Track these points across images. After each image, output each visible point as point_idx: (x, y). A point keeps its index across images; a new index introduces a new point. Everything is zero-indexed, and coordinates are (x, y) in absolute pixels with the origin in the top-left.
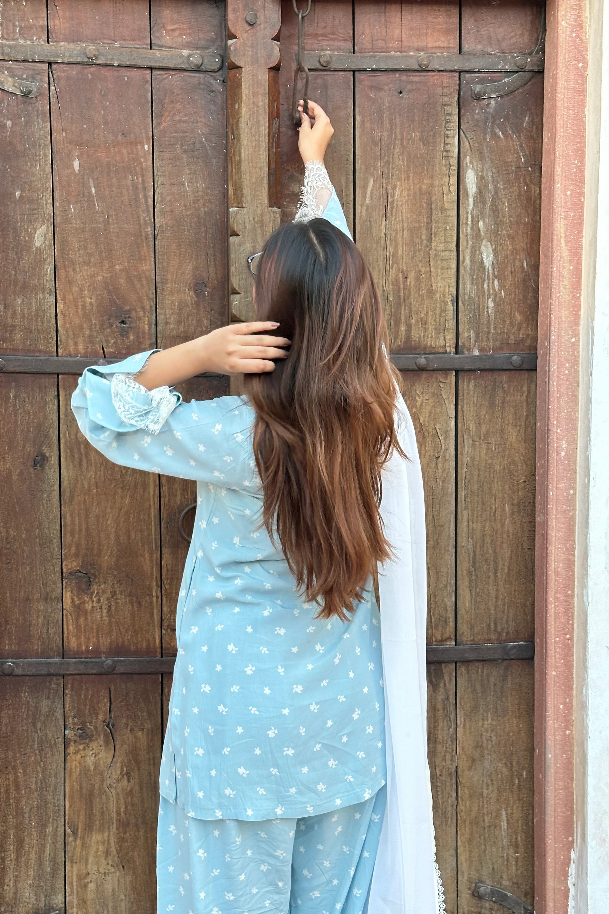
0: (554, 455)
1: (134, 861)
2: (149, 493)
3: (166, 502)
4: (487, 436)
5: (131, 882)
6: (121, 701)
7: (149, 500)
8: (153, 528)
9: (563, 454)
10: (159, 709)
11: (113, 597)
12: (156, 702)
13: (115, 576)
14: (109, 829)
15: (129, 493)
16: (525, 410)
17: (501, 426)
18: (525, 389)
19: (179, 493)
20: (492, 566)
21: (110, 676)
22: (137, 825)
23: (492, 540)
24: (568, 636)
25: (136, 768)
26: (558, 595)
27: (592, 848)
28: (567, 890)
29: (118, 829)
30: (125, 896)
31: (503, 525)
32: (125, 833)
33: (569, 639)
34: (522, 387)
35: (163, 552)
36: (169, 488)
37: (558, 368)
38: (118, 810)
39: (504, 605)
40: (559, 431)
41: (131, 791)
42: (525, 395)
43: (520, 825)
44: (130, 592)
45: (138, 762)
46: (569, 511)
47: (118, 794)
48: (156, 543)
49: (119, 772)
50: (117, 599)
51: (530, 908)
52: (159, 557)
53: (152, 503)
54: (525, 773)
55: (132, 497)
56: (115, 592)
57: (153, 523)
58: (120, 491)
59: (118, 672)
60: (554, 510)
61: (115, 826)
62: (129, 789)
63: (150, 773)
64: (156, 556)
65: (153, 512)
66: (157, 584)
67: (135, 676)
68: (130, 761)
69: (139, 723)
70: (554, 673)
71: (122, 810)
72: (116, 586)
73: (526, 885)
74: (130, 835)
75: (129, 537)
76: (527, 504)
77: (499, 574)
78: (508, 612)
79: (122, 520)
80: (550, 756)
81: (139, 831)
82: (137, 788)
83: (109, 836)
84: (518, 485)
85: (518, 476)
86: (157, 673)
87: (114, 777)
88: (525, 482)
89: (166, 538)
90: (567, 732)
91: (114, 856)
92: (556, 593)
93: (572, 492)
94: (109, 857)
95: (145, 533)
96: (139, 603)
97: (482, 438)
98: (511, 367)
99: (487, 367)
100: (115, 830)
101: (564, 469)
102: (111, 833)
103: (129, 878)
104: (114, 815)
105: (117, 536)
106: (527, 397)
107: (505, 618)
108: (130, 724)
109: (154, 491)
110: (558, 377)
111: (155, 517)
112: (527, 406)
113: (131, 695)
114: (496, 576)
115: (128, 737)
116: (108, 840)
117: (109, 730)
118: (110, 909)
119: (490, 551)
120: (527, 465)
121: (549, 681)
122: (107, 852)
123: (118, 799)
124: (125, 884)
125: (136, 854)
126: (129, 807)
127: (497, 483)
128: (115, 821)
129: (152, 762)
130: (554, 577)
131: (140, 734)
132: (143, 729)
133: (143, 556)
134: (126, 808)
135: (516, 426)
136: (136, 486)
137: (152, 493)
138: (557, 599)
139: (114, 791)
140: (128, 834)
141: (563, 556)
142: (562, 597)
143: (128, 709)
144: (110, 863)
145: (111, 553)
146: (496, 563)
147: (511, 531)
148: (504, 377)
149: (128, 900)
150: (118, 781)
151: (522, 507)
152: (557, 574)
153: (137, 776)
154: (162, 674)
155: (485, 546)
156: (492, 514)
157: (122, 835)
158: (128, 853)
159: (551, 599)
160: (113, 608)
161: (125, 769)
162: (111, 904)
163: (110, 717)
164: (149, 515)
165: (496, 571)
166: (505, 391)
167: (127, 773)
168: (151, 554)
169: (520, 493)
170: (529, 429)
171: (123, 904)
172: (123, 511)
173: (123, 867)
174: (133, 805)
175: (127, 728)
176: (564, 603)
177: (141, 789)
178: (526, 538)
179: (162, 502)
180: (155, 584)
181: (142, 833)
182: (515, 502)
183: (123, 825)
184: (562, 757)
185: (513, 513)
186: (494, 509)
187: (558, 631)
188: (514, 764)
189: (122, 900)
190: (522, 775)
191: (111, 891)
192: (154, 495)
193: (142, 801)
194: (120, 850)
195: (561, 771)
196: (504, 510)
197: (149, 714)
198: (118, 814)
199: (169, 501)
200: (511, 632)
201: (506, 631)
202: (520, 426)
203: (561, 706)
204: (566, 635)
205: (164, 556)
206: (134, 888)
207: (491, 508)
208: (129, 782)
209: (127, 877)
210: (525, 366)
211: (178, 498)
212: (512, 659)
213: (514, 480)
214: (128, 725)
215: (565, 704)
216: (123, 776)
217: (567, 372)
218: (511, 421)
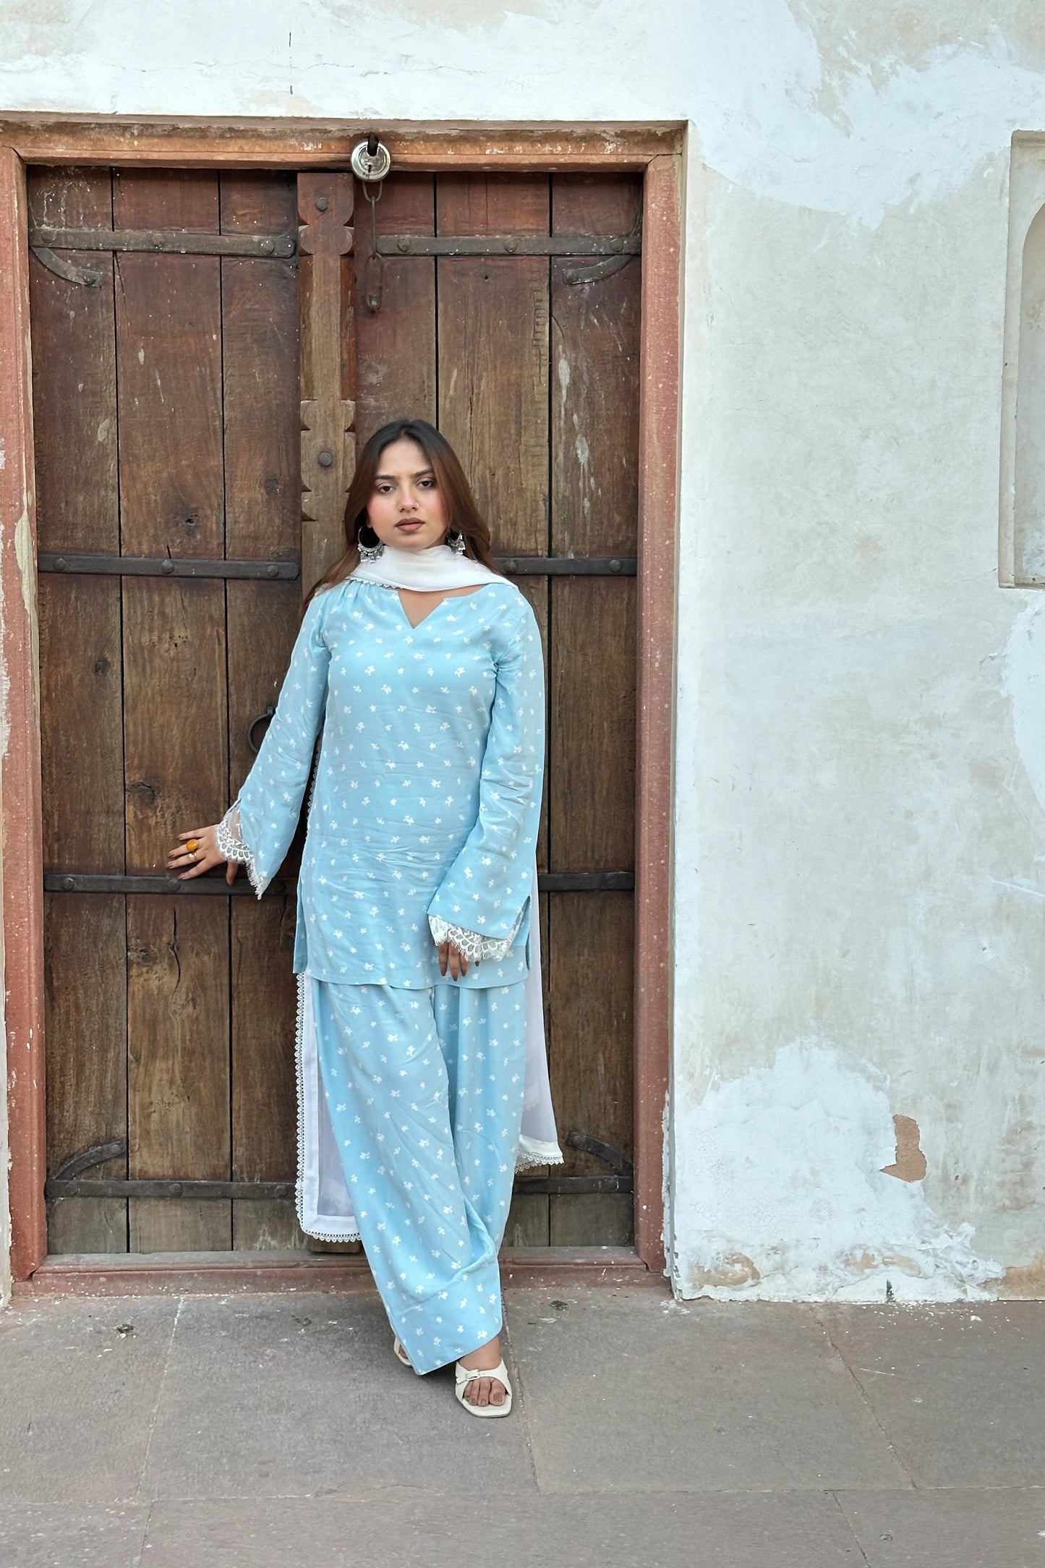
0: (648, 666)
1: (200, 1092)
2: (217, 702)
3: (235, 713)
4: (583, 647)
5: (197, 1114)
6: (186, 923)
7: (217, 709)
8: (221, 740)
9: (657, 665)
10: (227, 933)
11: (178, 812)
12: (223, 926)
13: (180, 790)
14: (174, 1057)
15: (195, 703)
16: (625, 619)
17: (599, 636)
18: (625, 596)
19: (248, 703)
20: (588, 788)
21: (174, 896)
22: (203, 1055)
23: (589, 760)
24: (663, 862)
25: (202, 995)
26: (653, 817)
27: (679, 1083)
28: (662, 1135)
29: (182, 1057)
30: (191, 1129)
31: (601, 744)
32: (190, 1062)
33: (663, 865)
34: (622, 593)
35: (231, 766)
36: (238, 698)
37: (651, 572)
38: (184, 1036)
39: (602, 831)
40: (652, 640)
41: (197, 1018)
42: (625, 602)
43: (619, 1071)
44: (196, 807)
45: (204, 989)
46: (664, 726)
47: (183, 1021)
48: (223, 756)
49: (184, 998)
50: (182, 814)
51: (630, 1161)
52: (227, 770)
53: (219, 713)
54: (624, 1015)
55: (199, 707)
56: (180, 807)
57: (221, 735)
58: (185, 699)
59: (182, 892)
60: (648, 725)
61: (180, 1053)
62: (194, 1015)
63: (217, 999)
64: (224, 769)
65: (221, 723)
66: (224, 800)
67: (201, 897)
68: (196, 988)
69: (205, 946)
70: (647, 901)
71: (188, 1038)
72: (181, 801)
73: (626, 1136)
74: (196, 1064)
75: (195, 749)
76: (627, 722)
77: (596, 797)
78: (607, 839)
79: (188, 730)
80: (643, 990)
81: (205, 1061)
82: (203, 1016)
83: (173, 1064)
84: (618, 700)
85: (618, 691)
86: (225, 894)
87: (179, 1002)
88: (625, 697)
89: (235, 750)
90: (662, 965)
91: (179, 1086)
92: (650, 815)
93: (666, 706)
94: (173, 1087)
95: (213, 744)
96: (206, 819)
97: (578, 649)
98: (609, 572)
99: (583, 572)
100: (179, 1058)
101: (659, 681)
102: (176, 1061)
103: (194, 1110)
104: (179, 1043)
105: (183, 747)
106: (627, 605)
107: (604, 845)
108: (197, 947)
109: (222, 701)
110: (652, 582)
111: (222, 729)
112: (628, 614)
113: (197, 916)
114: (593, 800)
115: (193, 959)
116: (173, 1069)
117: (173, 954)
118: (174, 1142)
119: (587, 772)
120: (627, 679)
121: (642, 909)
122: (172, 1080)
123: (183, 1026)
124: (190, 1116)
125: (202, 1084)
126: (195, 1036)
127: (595, 697)
128: (179, 1049)
129: (219, 989)
130: (647, 798)
131: (206, 958)
132: (209, 954)
133: (210, 769)
134: (191, 1035)
135: (615, 636)
136: (202, 694)
137: (219, 703)
138: (650, 821)
139: (178, 1018)
140: (193, 1064)
141: (657, 775)
142: (656, 819)
143: (193, 932)
144: (175, 1093)
145: (177, 764)
146: (593, 785)
147: (610, 750)
148: (602, 583)
149: (193, 1132)
150: (183, 1007)
151: (622, 725)
152: (651, 794)
153: (203, 1003)
154: (230, 896)
155: (582, 767)
156: (589, 732)
157: (187, 1063)
158: (194, 1083)
159: (644, 821)
160: (178, 824)
161: (190, 994)
162: (175, 1137)
163: (175, 940)
164: (217, 725)
165: (593, 793)
166: (602, 598)
167: (193, 999)
168: (219, 767)
169: (620, 709)
170: (630, 640)
171: (188, 1137)
172: (188, 721)
173: (188, 1098)
174: (198, 1033)
175: (192, 952)
176: (659, 826)
177: (208, 1017)
178: (626, 759)
179: (230, 713)
180: (222, 799)
181: (208, 1062)
182: (615, 719)
183: (189, 1053)
184: (656, 991)
185: (612, 731)
186: (591, 726)
187: (652, 856)
188: (613, 1003)
189: (187, 1133)
190: (621, 1016)
191: (175, 1122)
192: (221, 705)
193: (209, 1029)
194: (185, 1080)
195: (655, 1006)
196: (603, 728)
197: (216, 937)
198: (184, 1041)
199: (238, 710)
200: (610, 860)
201: (604, 859)
202: (620, 636)
203: (655, 937)
204: (661, 860)
205: (232, 770)
206: (200, 1121)
207: (588, 726)
208: (195, 1008)
209: (193, 1108)
210: (624, 571)
211: (248, 708)
212: (610, 890)
213: (612, 694)
214: (193, 948)
215: (659, 934)
216: (188, 1002)
217: (660, 577)
218: (609, 630)
